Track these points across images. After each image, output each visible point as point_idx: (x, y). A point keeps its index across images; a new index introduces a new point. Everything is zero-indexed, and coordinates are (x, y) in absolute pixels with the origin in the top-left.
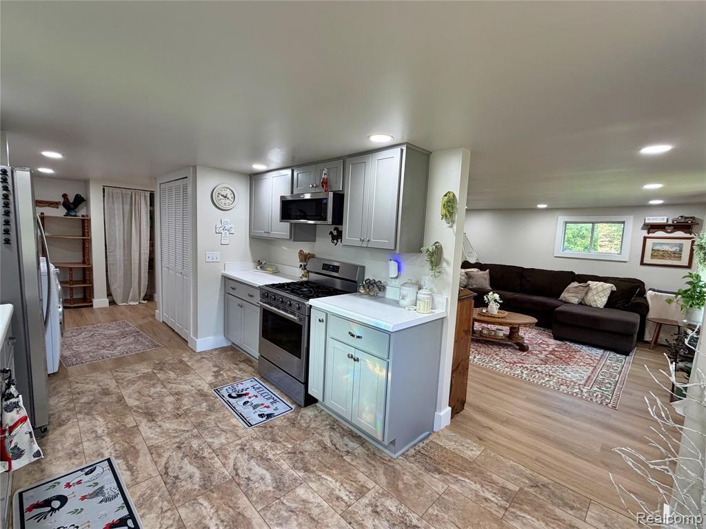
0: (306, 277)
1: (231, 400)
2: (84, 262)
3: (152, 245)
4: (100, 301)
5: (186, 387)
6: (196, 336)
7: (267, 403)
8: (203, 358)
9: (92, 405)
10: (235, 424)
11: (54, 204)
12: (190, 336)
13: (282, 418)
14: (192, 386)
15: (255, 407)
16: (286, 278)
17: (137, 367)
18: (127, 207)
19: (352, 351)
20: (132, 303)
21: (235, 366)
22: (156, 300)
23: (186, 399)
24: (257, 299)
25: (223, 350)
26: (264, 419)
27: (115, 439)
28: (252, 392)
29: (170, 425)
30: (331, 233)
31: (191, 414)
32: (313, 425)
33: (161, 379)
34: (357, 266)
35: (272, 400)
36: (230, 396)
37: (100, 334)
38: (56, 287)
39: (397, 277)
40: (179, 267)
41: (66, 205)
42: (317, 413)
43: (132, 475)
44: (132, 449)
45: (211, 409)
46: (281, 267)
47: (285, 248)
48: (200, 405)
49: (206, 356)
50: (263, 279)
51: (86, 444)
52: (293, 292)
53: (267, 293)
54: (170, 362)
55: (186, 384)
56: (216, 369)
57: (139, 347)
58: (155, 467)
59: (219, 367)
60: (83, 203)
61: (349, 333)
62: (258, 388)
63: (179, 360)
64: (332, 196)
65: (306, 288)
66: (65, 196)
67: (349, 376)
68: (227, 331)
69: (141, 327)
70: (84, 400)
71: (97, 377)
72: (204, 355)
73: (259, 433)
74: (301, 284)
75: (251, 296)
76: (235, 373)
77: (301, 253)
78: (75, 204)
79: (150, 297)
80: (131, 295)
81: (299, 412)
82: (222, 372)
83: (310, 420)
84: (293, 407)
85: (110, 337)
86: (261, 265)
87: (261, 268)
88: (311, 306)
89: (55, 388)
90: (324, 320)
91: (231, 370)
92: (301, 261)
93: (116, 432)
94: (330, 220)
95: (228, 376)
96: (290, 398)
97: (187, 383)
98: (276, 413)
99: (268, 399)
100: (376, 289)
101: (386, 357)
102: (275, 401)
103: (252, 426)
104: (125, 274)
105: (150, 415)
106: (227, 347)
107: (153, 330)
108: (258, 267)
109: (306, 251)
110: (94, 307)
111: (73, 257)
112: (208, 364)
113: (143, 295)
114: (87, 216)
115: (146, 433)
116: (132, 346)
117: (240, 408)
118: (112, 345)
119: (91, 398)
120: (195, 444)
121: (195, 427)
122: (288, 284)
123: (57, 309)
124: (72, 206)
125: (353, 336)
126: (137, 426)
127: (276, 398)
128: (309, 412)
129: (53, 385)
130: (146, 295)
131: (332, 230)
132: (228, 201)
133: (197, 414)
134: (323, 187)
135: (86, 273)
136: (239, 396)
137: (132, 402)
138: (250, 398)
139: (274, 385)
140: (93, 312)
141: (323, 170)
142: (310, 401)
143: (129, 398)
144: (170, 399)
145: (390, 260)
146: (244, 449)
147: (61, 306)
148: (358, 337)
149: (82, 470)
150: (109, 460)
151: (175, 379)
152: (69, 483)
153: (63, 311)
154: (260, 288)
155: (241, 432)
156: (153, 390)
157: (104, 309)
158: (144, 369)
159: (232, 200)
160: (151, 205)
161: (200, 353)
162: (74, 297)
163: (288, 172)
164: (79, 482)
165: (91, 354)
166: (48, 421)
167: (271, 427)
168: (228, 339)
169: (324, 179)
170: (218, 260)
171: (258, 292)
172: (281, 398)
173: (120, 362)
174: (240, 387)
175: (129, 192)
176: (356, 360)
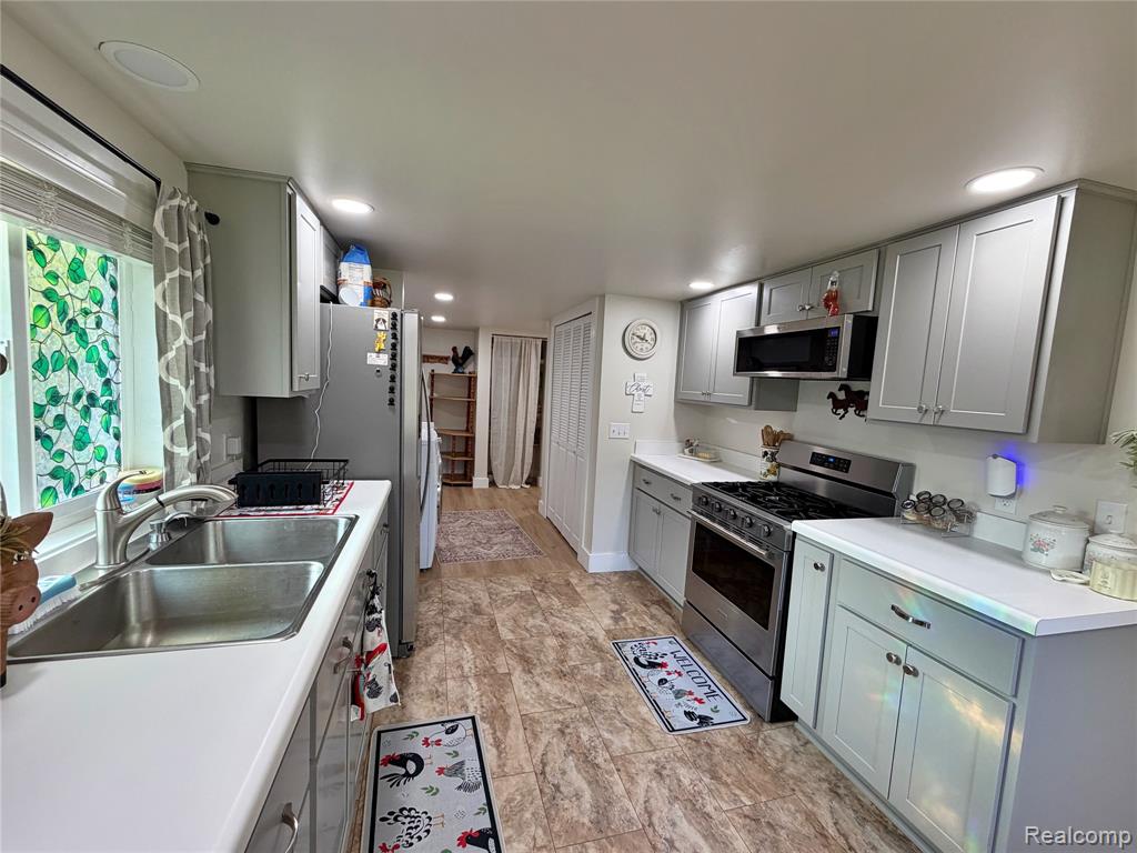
0: (774, 474)
1: (638, 669)
2: (467, 430)
3: (540, 411)
4: (480, 481)
5: (573, 627)
6: (590, 549)
7: (700, 692)
8: (597, 584)
9: (461, 624)
10: (646, 716)
11: (443, 360)
12: (582, 547)
13: (728, 733)
14: (582, 628)
15: (679, 694)
16: (738, 473)
17: (515, 580)
18: (516, 360)
19: (899, 649)
20: (514, 487)
21: (644, 608)
22: (541, 485)
23: (573, 649)
24: (687, 504)
25: (626, 576)
26: (695, 723)
27: (482, 686)
28: (673, 665)
29: (551, 687)
30: (832, 395)
31: (579, 677)
32: (791, 769)
33: (542, 606)
34: (897, 464)
35: (706, 690)
36: (637, 660)
37: (477, 524)
38: (437, 460)
39: (1012, 496)
40: (572, 442)
41: (455, 360)
42: (797, 743)
43: (499, 756)
44: (501, 711)
45: (609, 676)
46: (724, 453)
47: (733, 421)
48: (593, 664)
49: (601, 582)
50: (697, 473)
51: (451, 683)
52: (753, 500)
53: (704, 497)
54: (554, 581)
55: (573, 623)
56: (615, 607)
57: (518, 550)
58: (527, 755)
59: (619, 604)
60: (471, 358)
61: (893, 608)
62: (684, 659)
63: (566, 581)
64: (850, 322)
65: (777, 495)
66: (454, 349)
67: (889, 700)
68: (632, 546)
69: (521, 521)
70: (453, 614)
71: (470, 585)
72: (598, 580)
73: (688, 753)
74: (768, 486)
75: (675, 498)
76: (643, 620)
77: (767, 432)
78: (464, 358)
79: (533, 481)
80: (512, 476)
81: (759, 731)
82: (624, 615)
83: (784, 756)
84: (748, 715)
85: (489, 529)
86: (691, 447)
87: (691, 451)
88: (795, 534)
89: (426, 590)
90: (827, 567)
91: (638, 616)
92: (766, 444)
93: (485, 676)
94: (843, 369)
95: (634, 624)
96: (741, 695)
97: (577, 621)
98: (716, 718)
99: (700, 685)
100: (950, 517)
101: (1008, 691)
102: (712, 694)
103: (674, 730)
104: (508, 448)
105: (527, 663)
106: (632, 573)
107: (535, 528)
108: (686, 451)
109: (777, 428)
110: (474, 487)
111: (456, 423)
112: (604, 596)
113: (525, 476)
114: (474, 372)
115: (520, 691)
116: (510, 548)
117: (653, 688)
118: (488, 541)
119: (462, 614)
120: (585, 734)
121: (586, 703)
122: (744, 486)
123: (435, 487)
124: (460, 361)
125: (904, 616)
126: (509, 674)
127: (713, 687)
128: (779, 736)
129: (425, 585)
130: (529, 477)
131: (835, 391)
132: (646, 345)
133: (589, 680)
134: (828, 306)
135: (469, 442)
136: (652, 665)
137: (506, 634)
138: (669, 674)
139: (708, 660)
140: (471, 493)
141: (831, 274)
142: (782, 714)
143: (503, 625)
144: (551, 642)
145: (995, 457)
146: (660, 775)
147: (440, 484)
148: (921, 623)
149: (443, 723)
150: (473, 718)
151: (559, 611)
152: (427, 739)
153: (442, 492)
154: (693, 487)
155: (655, 736)
156: (531, 622)
157: (483, 490)
158: (522, 585)
159: (652, 343)
160: (542, 358)
161: (594, 575)
162: (456, 472)
163: (753, 290)
164: (438, 743)
165: (466, 550)
166: (414, 634)
167: (707, 744)
168: (633, 560)
169: (830, 291)
170: (627, 436)
171: (690, 493)
172: (725, 693)
173: (495, 568)
174: (652, 649)
175: (519, 340)
176: (914, 673)
